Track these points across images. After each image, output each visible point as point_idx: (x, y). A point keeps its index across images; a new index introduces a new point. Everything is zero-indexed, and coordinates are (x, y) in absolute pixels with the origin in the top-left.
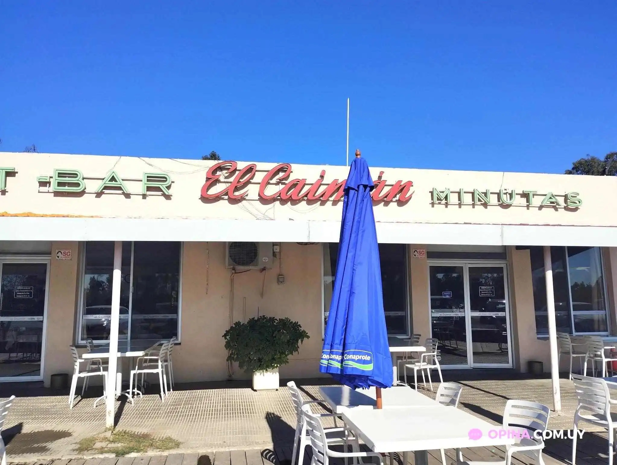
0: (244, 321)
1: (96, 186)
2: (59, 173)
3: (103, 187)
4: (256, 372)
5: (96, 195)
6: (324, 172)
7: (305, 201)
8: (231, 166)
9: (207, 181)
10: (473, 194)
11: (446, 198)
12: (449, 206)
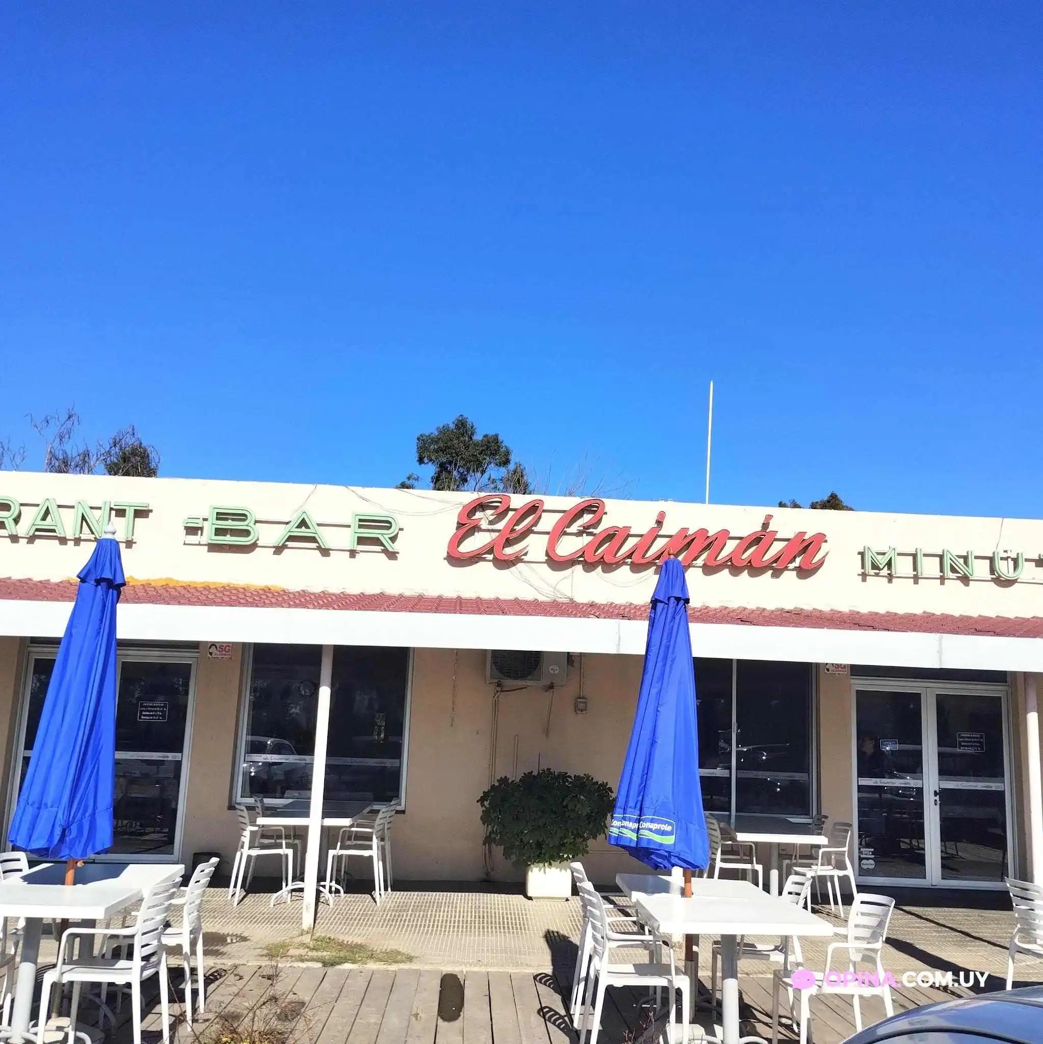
0: (514, 776)
1: (275, 535)
2: (218, 513)
3: (287, 537)
4: (532, 866)
5: (274, 549)
6: (662, 515)
7: (628, 565)
8: (500, 502)
9: (458, 528)
10: (941, 557)
11: (889, 564)
12: (894, 580)
